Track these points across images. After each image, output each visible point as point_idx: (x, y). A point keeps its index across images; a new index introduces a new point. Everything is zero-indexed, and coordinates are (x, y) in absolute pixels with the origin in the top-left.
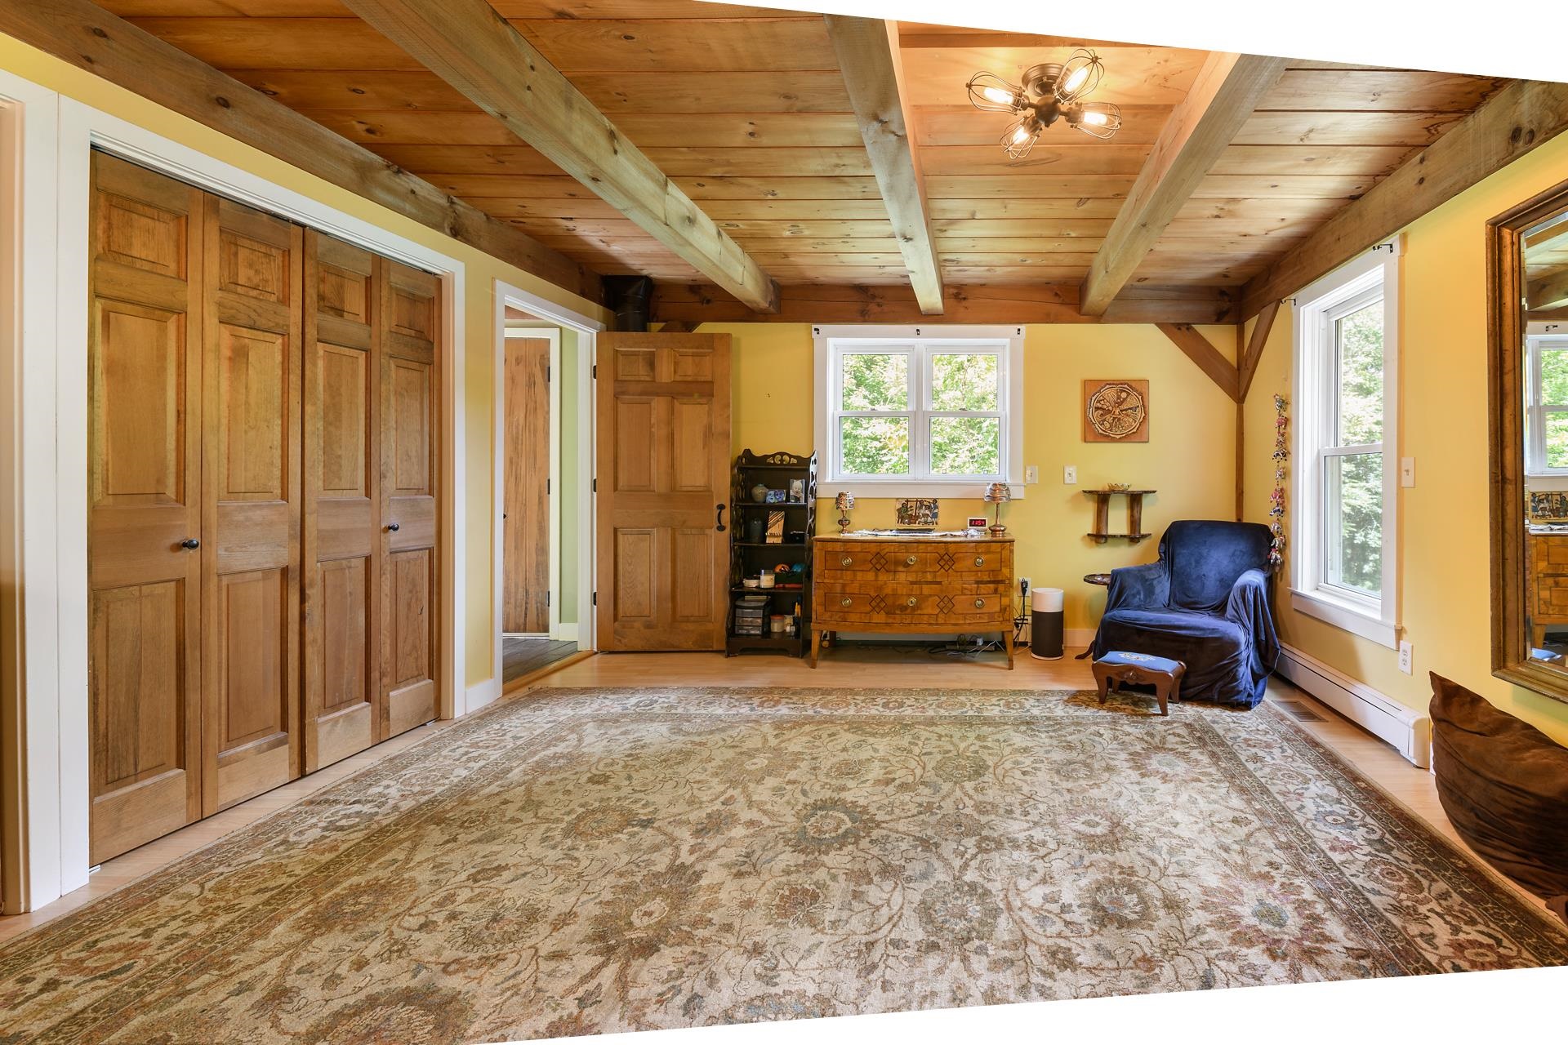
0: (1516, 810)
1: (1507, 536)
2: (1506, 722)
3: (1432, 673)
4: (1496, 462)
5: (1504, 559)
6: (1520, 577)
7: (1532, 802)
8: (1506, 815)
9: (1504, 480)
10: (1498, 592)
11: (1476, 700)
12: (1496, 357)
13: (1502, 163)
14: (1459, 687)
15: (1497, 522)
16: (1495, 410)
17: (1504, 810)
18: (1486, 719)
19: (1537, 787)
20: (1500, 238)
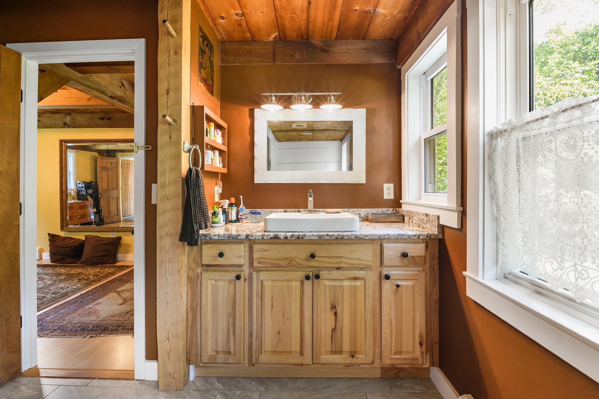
0: (70, 251)
1: (63, 203)
2: (66, 238)
3: (49, 234)
4: (61, 188)
5: (63, 208)
6: (66, 211)
7: (74, 247)
8: (69, 252)
9: (63, 192)
10: (62, 214)
11: (59, 236)
12: (61, 167)
13: (61, 128)
14: (55, 235)
15: (61, 200)
16: (61, 177)
17: (68, 251)
18: (62, 238)
19: (74, 245)
20: (62, 144)
